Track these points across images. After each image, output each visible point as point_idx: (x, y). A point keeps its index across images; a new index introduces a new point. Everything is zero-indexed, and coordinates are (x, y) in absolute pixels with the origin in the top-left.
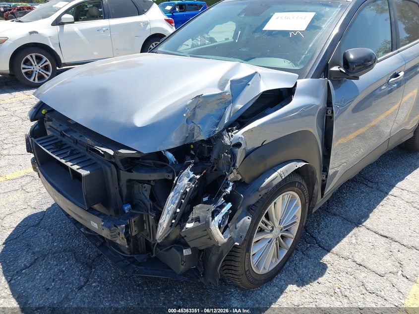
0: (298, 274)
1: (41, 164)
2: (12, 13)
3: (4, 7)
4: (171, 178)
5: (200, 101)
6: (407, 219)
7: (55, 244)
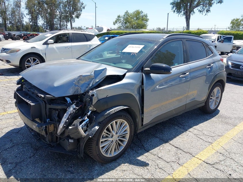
0: (130, 159)
1: (18, 103)
2: (27, 37)
3: (24, 34)
4: (66, 108)
5: (81, 78)
6: (191, 141)
7: (24, 140)
